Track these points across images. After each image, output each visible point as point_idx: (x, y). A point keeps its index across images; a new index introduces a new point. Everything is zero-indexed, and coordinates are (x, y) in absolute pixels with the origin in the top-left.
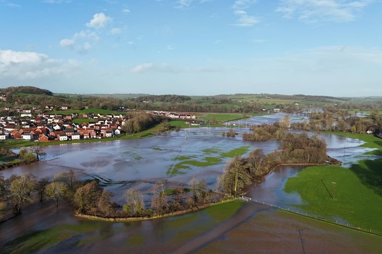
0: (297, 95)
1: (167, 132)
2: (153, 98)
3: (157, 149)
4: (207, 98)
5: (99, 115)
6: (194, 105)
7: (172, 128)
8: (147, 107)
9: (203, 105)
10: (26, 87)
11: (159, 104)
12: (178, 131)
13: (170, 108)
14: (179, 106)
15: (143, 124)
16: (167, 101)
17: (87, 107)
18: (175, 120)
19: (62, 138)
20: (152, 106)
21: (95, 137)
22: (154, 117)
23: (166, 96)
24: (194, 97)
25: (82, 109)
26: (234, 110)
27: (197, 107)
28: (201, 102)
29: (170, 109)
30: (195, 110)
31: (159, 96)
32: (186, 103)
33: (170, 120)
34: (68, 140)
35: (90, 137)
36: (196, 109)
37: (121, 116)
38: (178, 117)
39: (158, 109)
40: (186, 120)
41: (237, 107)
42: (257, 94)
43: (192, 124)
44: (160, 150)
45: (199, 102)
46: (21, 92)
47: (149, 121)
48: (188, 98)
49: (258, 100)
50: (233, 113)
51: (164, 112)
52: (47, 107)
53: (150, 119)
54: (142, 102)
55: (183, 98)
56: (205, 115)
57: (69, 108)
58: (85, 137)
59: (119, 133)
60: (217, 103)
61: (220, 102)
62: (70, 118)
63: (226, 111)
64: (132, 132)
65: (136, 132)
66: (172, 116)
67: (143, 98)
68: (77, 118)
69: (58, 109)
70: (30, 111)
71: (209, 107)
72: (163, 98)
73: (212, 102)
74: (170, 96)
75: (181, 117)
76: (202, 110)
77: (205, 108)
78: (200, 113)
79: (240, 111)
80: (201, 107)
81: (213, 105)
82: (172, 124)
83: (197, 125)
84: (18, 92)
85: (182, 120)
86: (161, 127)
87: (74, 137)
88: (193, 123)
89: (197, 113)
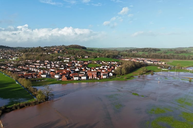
1: (145, 75)
2: (137, 50)
4: (171, 50)
5: (103, 62)
6: (163, 54)
7: (148, 72)
8: (134, 56)
9: (168, 54)
10: (74, 45)
11: (141, 53)
12: (152, 74)
13: (148, 56)
14: (153, 55)
15: (128, 69)
16: (146, 52)
17: (98, 57)
18: (151, 65)
19: (75, 78)
20: (137, 55)
21: (96, 78)
22: (136, 64)
23: (145, 49)
24: (162, 49)
25: (95, 58)
26: (191, 58)
27: (165, 56)
28: (167, 52)
30: (163, 57)
31: (141, 49)
32: (157, 53)
33: (147, 65)
34: (79, 79)
35: (93, 78)
36: (164, 57)
37: (116, 63)
38: (152, 63)
39: (140, 57)
40: (158, 65)
43: (163, 69)
45: (165, 52)
46: (72, 48)
47: (133, 67)
48: (159, 50)
50: (191, 60)
51: (143, 59)
52: (78, 56)
53: (134, 66)
54: (131, 52)
55: (155, 50)
56: (171, 61)
57: (89, 57)
58: (90, 78)
59: (112, 75)
60: (178, 53)
61: (180, 53)
62: (87, 63)
63: (185, 58)
64: (120, 75)
65: (123, 75)
66: (149, 62)
67: (132, 50)
68: (91, 63)
69: (83, 57)
70: (69, 59)
71: (173, 56)
72: (144, 50)
73: (175, 52)
74: (147, 48)
75: (154, 63)
76: (168, 58)
77: (171, 56)
78: (167, 60)
80: (167, 56)
81: (175, 54)
82: (149, 68)
83: (166, 69)
84: (70, 48)
85: (155, 65)
86: (141, 70)
87: (83, 78)
88: (163, 68)
89: (165, 60)
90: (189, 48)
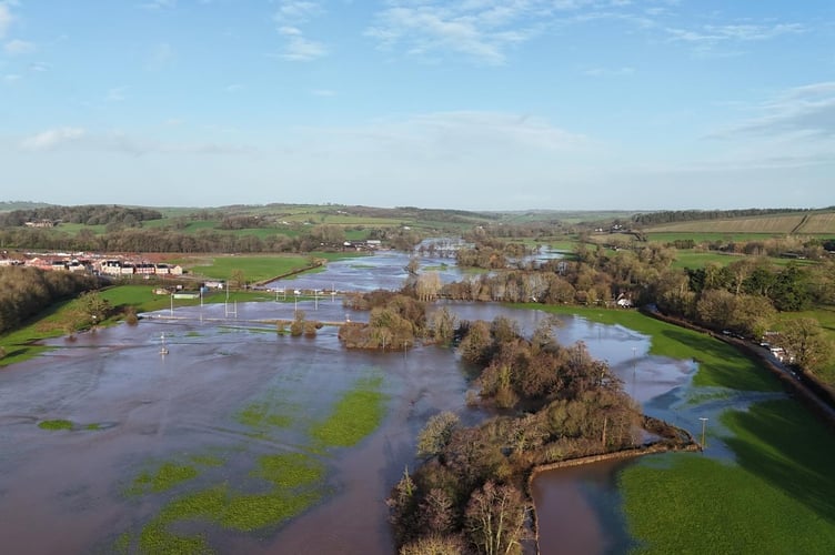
0: (402, 209)
1: (98, 329)
2: (54, 214)
3: (58, 424)
4: (205, 215)
6: (174, 234)
7: (114, 313)
8: (38, 243)
9: (195, 233)
11: (72, 230)
12: (133, 323)
13: (106, 243)
14: (131, 239)
15: (12, 307)
16: (97, 222)
18: (122, 282)
20: (52, 238)
22: (52, 280)
23: (92, 208)
24: (169, 210)
26: (277, 246)
27: (181, 239)
28: (189, 225)
29: (104, 247)
30: (175, 247)
31: (73, 210)
32: (148, 228)
33: (105, 283)
36: (179, 244)
38: (131, 270)
39: (69, 246)
40: (155, 282)
41: (286, 238)
42: (317, 206)
43: (177, 296)
44: (72, 428)
45: (183, 225)
47: (34, 296)
48: (154, 215)
49: (323, 219)
50: (278, 252)
51: (87, 257)
53: (39, 289)
54: (21, 223)
55: (140, 215)
56: (207, 260)
60: (232, 228)
61: (240, 226)
63: (258, 248)
66: (113, 270)
67: (25, 214)
71: (214, 238)
72: (85, 215)
73: (218, 225)
74: (102, 208)
75: (139, 271)
76: (195, 247)
77: (205, 241)
78: (193, 257)
79: (294, 249)
80: (193, 240)
81: (221, 232)
82: (115, 297)
83: (191, 297)
85: (143, 283)
86: (78, 308)
88: (178, 291)
89: (184, 256)
90: (268, 206)
